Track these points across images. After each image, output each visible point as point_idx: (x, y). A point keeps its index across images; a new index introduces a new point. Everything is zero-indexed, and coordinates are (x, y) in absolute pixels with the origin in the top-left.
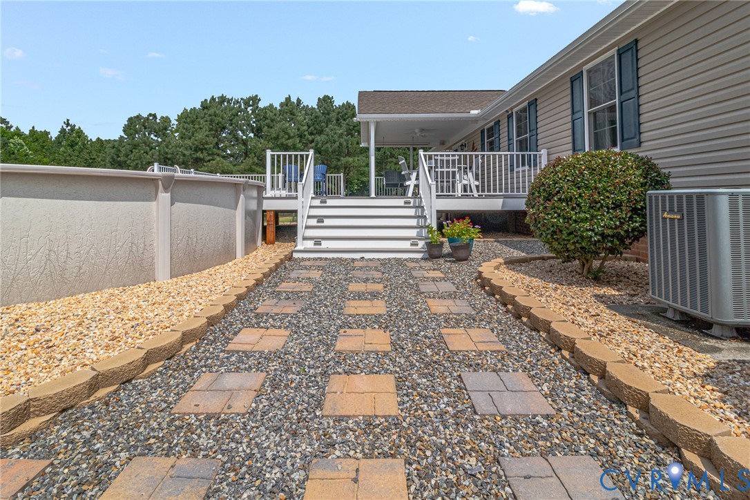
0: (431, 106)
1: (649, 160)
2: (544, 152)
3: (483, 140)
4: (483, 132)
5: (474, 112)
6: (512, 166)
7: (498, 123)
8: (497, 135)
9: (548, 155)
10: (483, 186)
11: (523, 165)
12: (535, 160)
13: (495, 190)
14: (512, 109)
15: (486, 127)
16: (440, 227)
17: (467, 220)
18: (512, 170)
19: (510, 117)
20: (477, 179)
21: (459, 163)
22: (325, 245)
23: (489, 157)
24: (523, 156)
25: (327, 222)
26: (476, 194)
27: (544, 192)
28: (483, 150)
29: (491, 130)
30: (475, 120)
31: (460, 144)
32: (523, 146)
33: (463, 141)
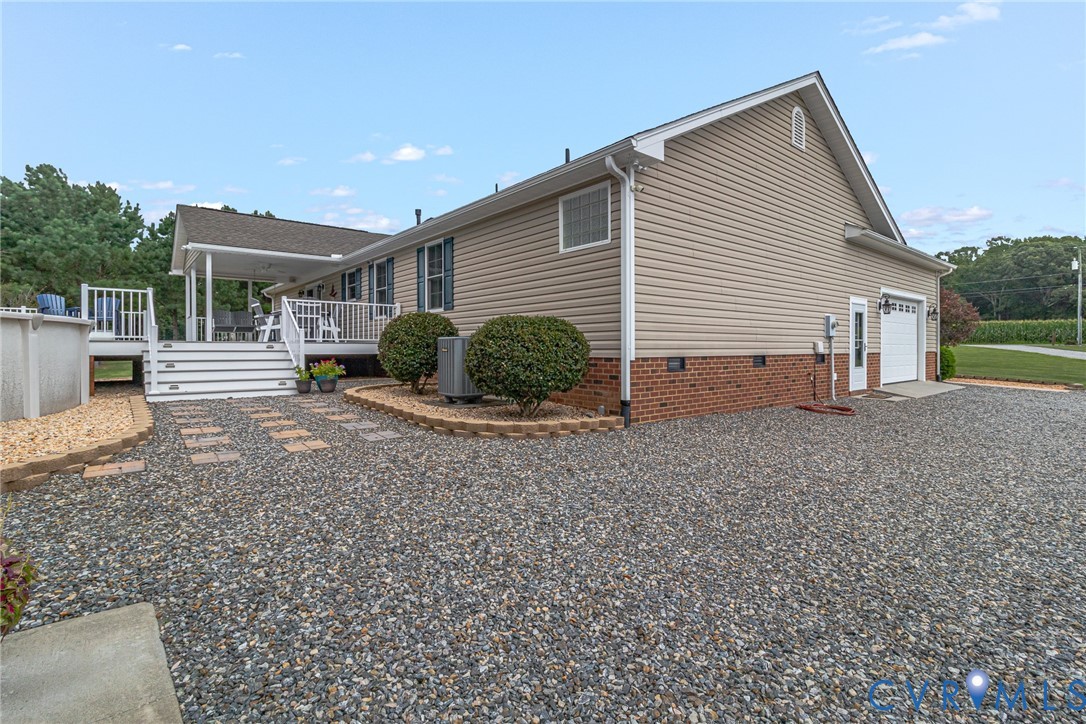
0: (285, 243)
1: (448, 320)
2: (398, 305)
3: (343, 284)
4: (343, 276)
5: (336, 257)
6: (371, 314)
7: (359, 270)
8: (358, 283)
9: (402, 307)
10: (345, 333)
11: (381, 314)
12: (391, 311)
13: (356, 337)
14: (373, 260)
15: (347, 272)
16: (308, 368)
17: (333, 361)
18: (371, 319)
19: (371, 267)
20: (340, 326)
21: (323, 309)
22: (183, 388)
23: (351, 306)
24: (381, 307)
25: (178, 367)
26: (337, 340)
27: (389, 338)
28: (344, 299)
29: (352, 275)
30: (335, 264)
31: (317, 283)
32: (383, 297)
33: (320, 282)
